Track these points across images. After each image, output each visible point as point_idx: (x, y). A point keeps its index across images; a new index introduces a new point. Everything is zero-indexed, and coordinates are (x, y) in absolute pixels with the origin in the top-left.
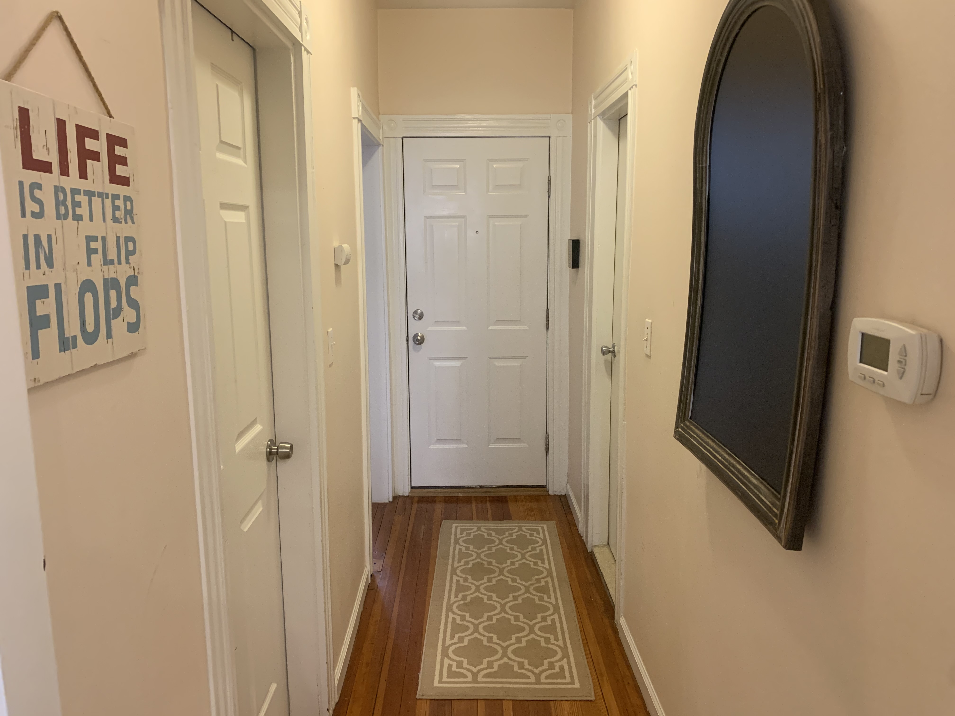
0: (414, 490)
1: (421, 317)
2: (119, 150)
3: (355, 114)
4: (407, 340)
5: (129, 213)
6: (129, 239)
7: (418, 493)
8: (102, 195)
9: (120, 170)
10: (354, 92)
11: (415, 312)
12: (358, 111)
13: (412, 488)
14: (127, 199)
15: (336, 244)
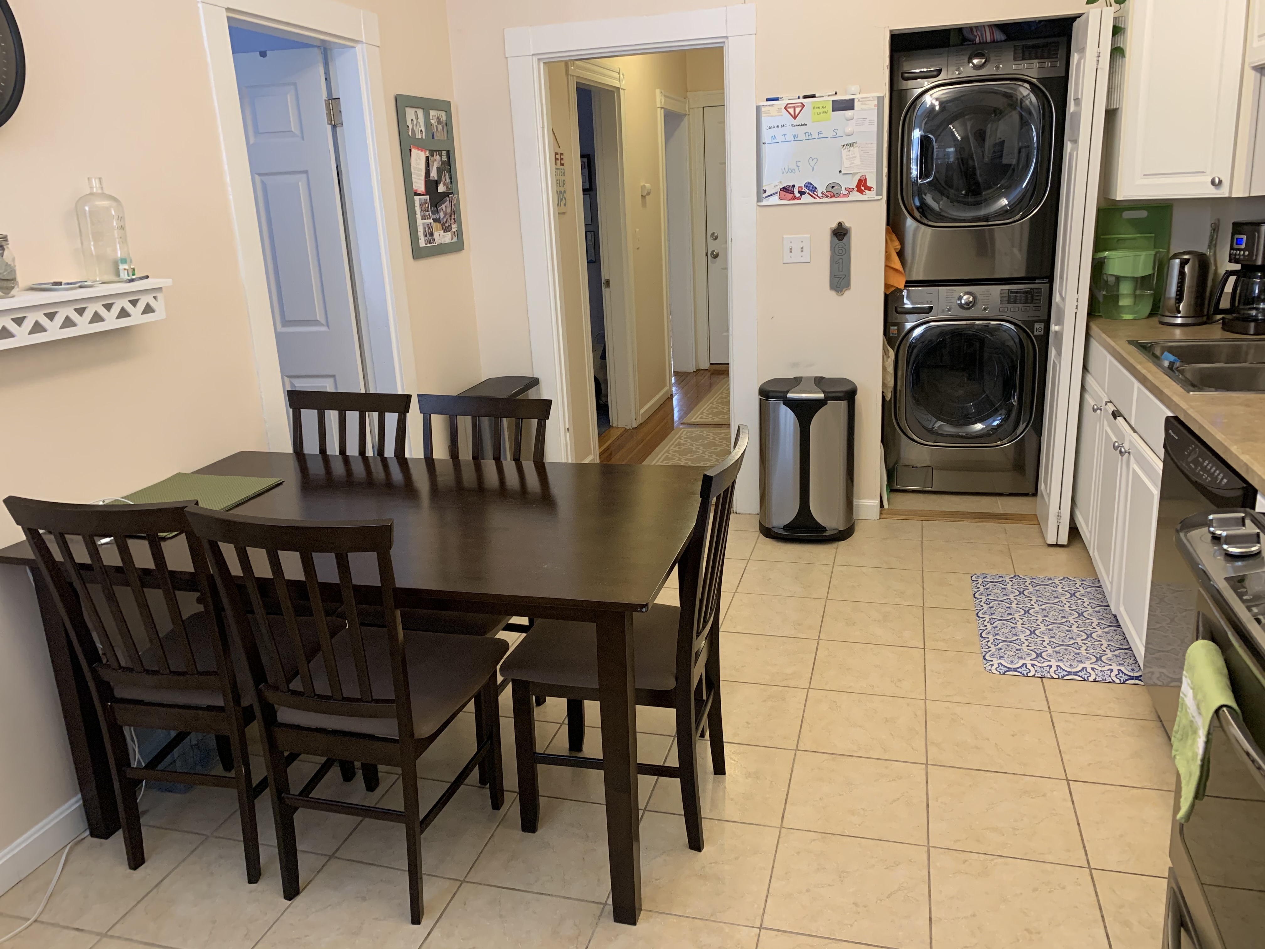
0: (712, 366)
1: (716, 238)
2: (562, 157)
3: (659, 105)
4: (707, 255)
5: (564, 173)
6: (564, 180)
7: (714, 367)
8: (559, 169)
9: (562, 162)
10: (658, 91)
11: (713, 234)
12: (661, 102)
13: (711, 364)
14: (564, 169)
15: (642, 184)
